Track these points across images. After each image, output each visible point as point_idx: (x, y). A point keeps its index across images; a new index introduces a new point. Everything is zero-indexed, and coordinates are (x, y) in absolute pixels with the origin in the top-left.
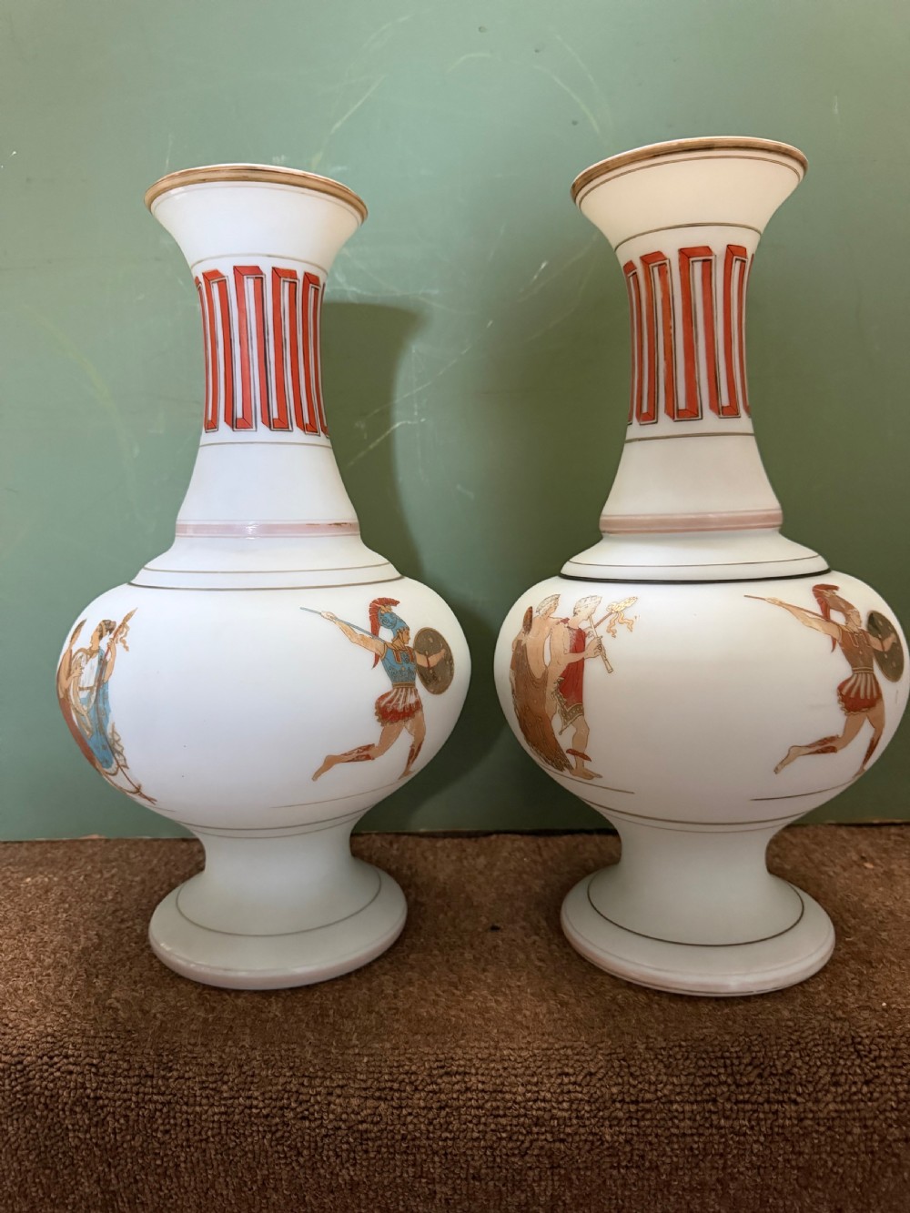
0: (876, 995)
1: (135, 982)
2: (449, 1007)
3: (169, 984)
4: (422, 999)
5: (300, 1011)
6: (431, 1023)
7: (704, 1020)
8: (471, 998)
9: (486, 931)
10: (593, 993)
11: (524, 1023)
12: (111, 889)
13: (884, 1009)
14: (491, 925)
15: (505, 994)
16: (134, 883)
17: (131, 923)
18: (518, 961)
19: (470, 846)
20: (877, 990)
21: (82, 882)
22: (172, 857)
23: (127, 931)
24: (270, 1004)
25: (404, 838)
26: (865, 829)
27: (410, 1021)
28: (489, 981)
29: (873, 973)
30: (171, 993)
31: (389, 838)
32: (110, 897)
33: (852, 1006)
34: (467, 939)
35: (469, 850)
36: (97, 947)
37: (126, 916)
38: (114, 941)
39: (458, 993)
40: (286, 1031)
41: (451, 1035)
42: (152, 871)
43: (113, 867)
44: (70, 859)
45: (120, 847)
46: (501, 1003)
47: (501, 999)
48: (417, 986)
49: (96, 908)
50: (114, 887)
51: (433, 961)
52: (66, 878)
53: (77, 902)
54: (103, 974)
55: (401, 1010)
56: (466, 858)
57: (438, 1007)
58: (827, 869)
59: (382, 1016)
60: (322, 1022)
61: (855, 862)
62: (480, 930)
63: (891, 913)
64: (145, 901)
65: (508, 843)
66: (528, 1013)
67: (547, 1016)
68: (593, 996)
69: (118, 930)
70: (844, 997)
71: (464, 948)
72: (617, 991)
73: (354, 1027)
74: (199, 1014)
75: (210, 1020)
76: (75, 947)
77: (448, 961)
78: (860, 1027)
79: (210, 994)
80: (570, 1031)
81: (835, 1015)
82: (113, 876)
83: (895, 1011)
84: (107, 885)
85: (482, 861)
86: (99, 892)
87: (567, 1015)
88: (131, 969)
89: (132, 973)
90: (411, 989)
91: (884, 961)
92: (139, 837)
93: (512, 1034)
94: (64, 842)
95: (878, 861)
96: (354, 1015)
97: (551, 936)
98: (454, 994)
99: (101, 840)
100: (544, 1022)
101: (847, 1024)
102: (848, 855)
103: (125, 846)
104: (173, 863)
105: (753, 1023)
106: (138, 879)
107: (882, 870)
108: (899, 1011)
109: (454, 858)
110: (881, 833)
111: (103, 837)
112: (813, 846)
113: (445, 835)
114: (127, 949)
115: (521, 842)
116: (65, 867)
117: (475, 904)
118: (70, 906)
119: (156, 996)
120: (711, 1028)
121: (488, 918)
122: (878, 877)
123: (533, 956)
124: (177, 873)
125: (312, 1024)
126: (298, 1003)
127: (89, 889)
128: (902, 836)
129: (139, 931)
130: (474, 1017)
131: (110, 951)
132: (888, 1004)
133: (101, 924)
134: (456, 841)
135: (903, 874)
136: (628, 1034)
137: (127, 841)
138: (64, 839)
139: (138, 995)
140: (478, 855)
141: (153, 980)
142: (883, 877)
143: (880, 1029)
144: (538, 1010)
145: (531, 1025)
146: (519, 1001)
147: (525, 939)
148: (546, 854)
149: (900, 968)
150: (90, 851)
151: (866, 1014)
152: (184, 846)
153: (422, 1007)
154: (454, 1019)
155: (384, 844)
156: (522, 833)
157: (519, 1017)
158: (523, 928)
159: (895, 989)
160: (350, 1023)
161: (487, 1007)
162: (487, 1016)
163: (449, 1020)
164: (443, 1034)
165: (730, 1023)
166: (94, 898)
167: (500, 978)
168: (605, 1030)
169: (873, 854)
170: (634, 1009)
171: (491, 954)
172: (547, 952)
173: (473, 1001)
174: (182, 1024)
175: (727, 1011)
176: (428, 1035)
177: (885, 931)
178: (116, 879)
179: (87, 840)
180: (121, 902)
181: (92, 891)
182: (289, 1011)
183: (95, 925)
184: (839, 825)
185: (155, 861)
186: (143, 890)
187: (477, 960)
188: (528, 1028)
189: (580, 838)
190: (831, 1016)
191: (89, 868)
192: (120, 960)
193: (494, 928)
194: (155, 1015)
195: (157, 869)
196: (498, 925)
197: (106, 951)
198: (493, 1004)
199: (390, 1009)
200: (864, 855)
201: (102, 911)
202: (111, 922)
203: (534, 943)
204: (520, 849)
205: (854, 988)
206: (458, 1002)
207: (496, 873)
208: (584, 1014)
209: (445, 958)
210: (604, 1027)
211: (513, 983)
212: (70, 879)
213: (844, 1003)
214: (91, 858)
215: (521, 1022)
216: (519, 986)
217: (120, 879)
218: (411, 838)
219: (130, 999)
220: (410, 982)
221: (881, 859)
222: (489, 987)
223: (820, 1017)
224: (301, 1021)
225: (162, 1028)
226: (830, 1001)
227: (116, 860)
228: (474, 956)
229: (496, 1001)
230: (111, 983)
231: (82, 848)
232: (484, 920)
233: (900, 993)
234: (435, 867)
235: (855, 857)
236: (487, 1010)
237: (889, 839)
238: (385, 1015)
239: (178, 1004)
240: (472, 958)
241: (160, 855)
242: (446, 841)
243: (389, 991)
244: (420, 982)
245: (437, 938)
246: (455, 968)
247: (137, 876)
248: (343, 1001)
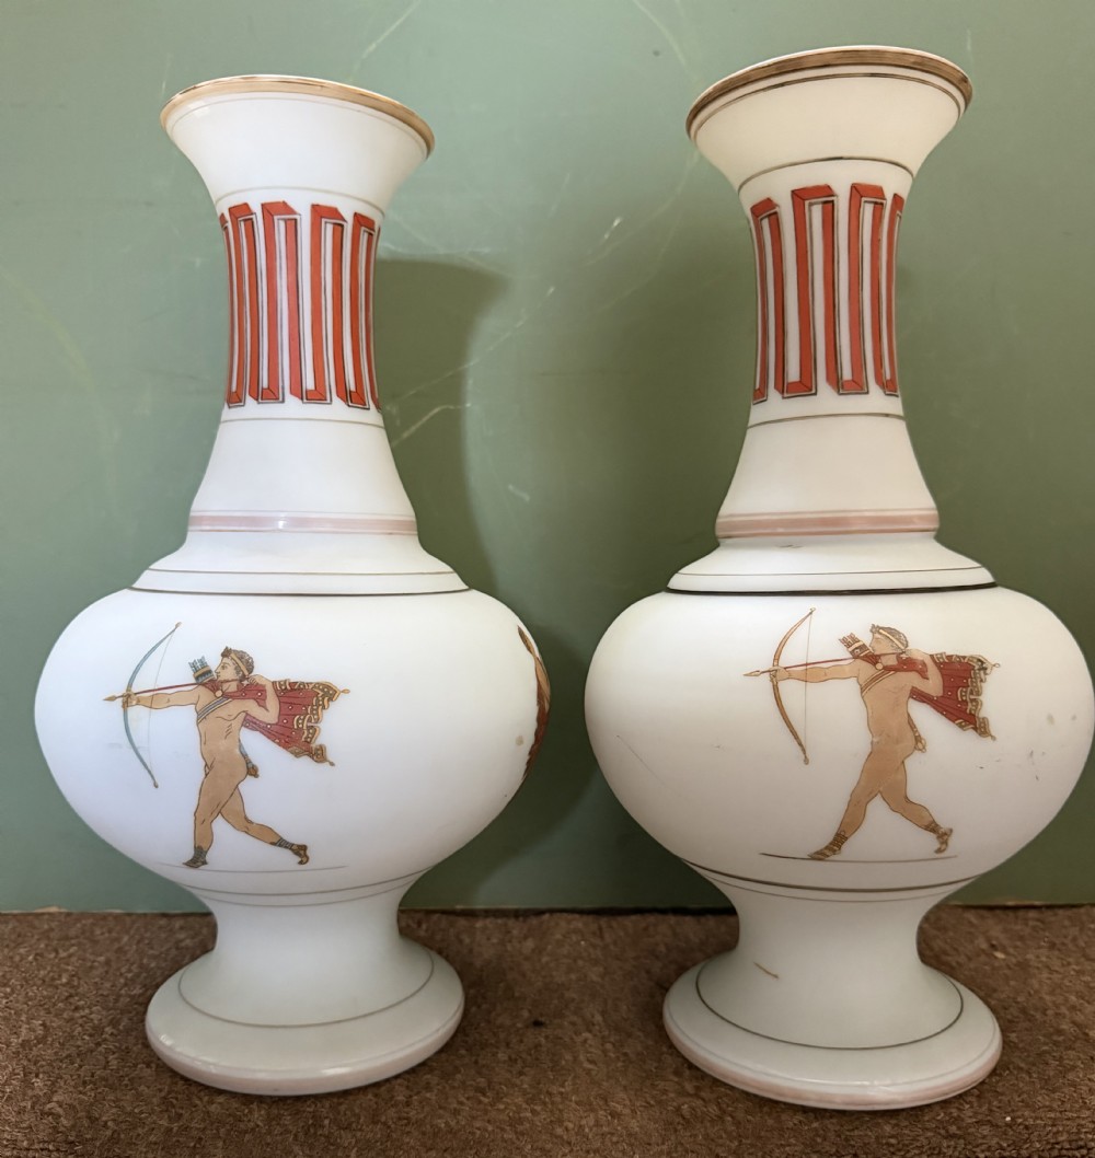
0: (999, 1107)
1: (85, 1083)
2: (474, 1118)
3: (126, 1085)
4: (440, 1108)
5: (287, 1120)
6: (449, 1136)
7: (786, 1136)
8: (502, 1107)
9: (527, 1027)
10: (652, 1102)
11: (565, 1137)
12: (67, 970)
13: (1007, 1125)
14: (532, 1020)
15: (545, 1103)
16: (96, 964)
17: (87, 1011)
18: (563, 1062)
19: (517, 928)
20: (1000, 1101)
21: (31, 963)
22: (148, 935)
23: (80, 1021)
24: (250, 1112)
25: (435, 917)
26: (998, 912)
27: (424, 1134)
28: (525, 1086)
29: (998, 1082)
30: (128, 1097)
31: (418, 916)
32: (64, 980)
33: (970, 1121)
34: (502, 1036)
35: (515, 932)
36: (41, 1040)
37: (82, 1003)
38: (64, 1032)
39: (486, 1100)
40: (268, 1144)
41: (474, 1151)
42: (120, 950)
43: (73, 945)
44: (19, 936)
45: (84, 922)
46: (539, 1114)
47: (538, 1108)
48: (436, 1091)
49: (45, 993)
50: (70, 968)
51: (457, 1062)
52: (11, 958)
53: (22, 986)
54: (44, 1072)
55: (414, 1120)
56: (510, 941)
57: (460, 1118)
58: (949, 958)
59: (389, 1127)
60: (315, 1133)
61: (983, 951)
62: (519, 1025)
63: (1024, 1011)
64: (108, 985)
65: (563, 924)
66: (571, 1126)
67: (594, 1129)
68: (652, 1106)
69: (72, 1019)
70: (959, 1109)
71: (497, 1048)
72: (682, 1100)
73: (354, 1141)
74: (161, 1123)
75: (175, 1129)
76: (14, 1040)
77: (476, 1062)
78: (977, 1146)
79: (177, 1099)
80: (621, 1148)
81: (947, 1131)
82: (70, 956)
83: (1021, 1127)
84: (62, 966)
85: (530, 944)
86: (51, 974)
87: (619, 1128)
88: (81, 1066)
89: (82, 1073)
90: (428, 1095)
91: (1011, 1067)
92: (109, 911)
93: (549, 1151)
94: (15, 916)
95: (1011, 951)
96: (354, 1125)
97: (607, 1033)
98: (480, 1102)
99: (61, 913)
100: (590, 1137)
101: (962, 1141)
102: (976, 942)
103: (91, 921)
104: (147, 941)
105: (847, 1140)
106: (102, 959)
107: (1014, 960)
108: (1027, 1127)
109: (495, 941)
110: (1017, 918)
111: (63, 910)
112: (935, 932)
113: (487, 913)
114: (79, 1043)
115: (578, 922)
116: (12, 945)
117: (517, 994)
118: (13, 991)
119: (110, 1100)
120: (795, 1145)
121: (530, 1011)
122: (1010, 968)
123: (582, 1058)
124: (151, 952)
125: (301, 1136)
126: (287, 1110)
127: (39, 970)
128: (1043, 922)
129: (96, 1022)
130: (502, 1130)
131: (57, 1045)
132: (1013, 1119)
133: (49, 1013)
134: (500, 921)
135: (1040, 965)
136: (692, 1152)
137: (93, 915)
138: (15, 912)
139: (86, 1098)
140: (526, 938)
141: (107, 1080)
142: (1017, 968)
143: (1004, 1149)
144: (584, 1122)
145: (573, 1140)
146: (561, 1111)
147: (574, 1037)
148: (608, 937)
149: (1030, 1077)
150: (46, 927)
151: (986, 1130)
152: (163, 922)
153: (440, 1117)
154: (478, 1132)
155: (410, 922)
156: (582, 912)
157: (559, 1131)
158: (573, 1024)
159: (1022, 1101)
160: (349, 1136)
161: (520, 1118)
162: (520, 1128)
163: (473, 1134)
164: (463, 1150)
165: (819, 1140)
166: (44, 981)
167: (539, 1084)
168: (665, 1147)
169: (1006, 942)
170: (702, 1122)
171: (530, 1055)
172: (600, 1053)
173: (503, 1111)
174: (139, 1135)
175: (815, 1125)
176: (445, 1151)
177: (1014, 1032)
178: (74, 959)
179: (43, 914)
180: (78, 987)
181: (42, 973)
182: (274, 1119)
183: (42, 1013)
184: (968, 908)
185: (126, 939)
186: (107, 972)
187: (512, 1061)
188: (569, 1143)
189: (651, 919)
190: (943, 1132)
191: (42, 946)
192: (69, 1056)
193: (537, 1024)
194: (106, 1123)
195: (127, 948)
196: (542, 1019)
197: (51, 1045)
198: (529, 1115)
199: (400, 1119)
200: (994, 942)
201: (50, 998)
202: (64, 1010)
203: (585, 1041)
204: (576, 931)
205: (973, 1099)
206: (486, 1112)
207: (545, 959)
208: (641, 1127)
209: (474, 1059)
210: (663, 1144)
211: (554, 1089)
212: (17, 958)
213: (959, 1116)
214: (46, 935)
215: (561, 1137)
216: (561, 1093)
217: (79, 959)
218: (444, 916)
219: (76, 1103)
220: (428, 1087)
221: (1016, 947)
222: (525, 1093)
223: (929, 1134)
224: (288, 1132)
225: (114, 1139)
226: (942, 1115)
227: (77, 937)
228: (510, 1058)
229: (534, 1112)
230: (53, 1084)
231: (36, 923)
232: (526, 1014)
233: (1027, 1106)
234: (471, 951)
235: (984, 946)
236: (521, 1121)
237: (1027, 925)
238: (393, 1126)
239: (136, 1111)
240: (506, 1058)
241: (132, 932)
242: (488, 921)
243: (401, 1098)
244: (439, 1087)
245: (467, 1035)
246: (484, 1071)
247: (101, 955)
248: (343, 1108)
